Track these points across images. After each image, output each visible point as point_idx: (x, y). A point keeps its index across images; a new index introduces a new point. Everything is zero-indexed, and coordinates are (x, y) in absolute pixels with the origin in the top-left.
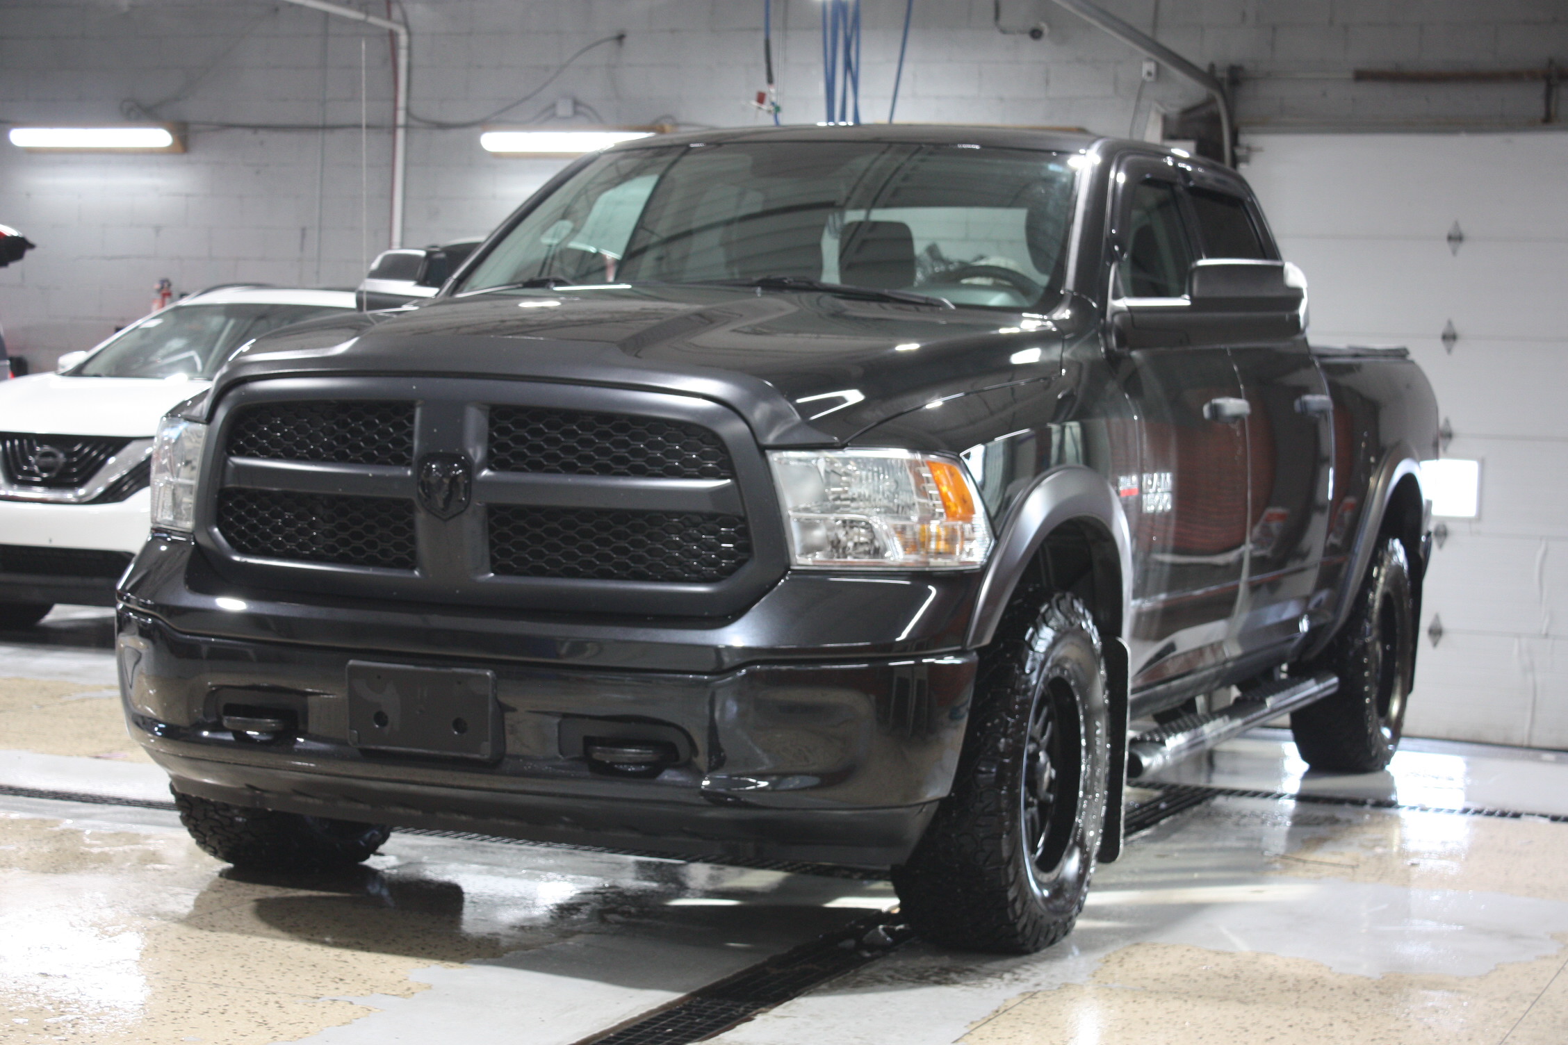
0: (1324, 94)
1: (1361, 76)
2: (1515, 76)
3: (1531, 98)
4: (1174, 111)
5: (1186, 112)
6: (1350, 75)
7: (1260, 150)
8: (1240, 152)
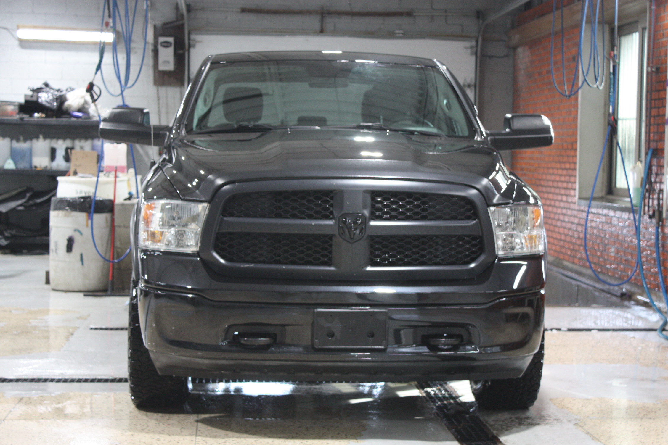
0: (226, 18)
1: (244, 10)
2: (309, 12)
3: (314, 22)
4: (159, 23)
5: (165, 24)
6: (239, 10)
7: (201, 42)
8: (192, 43)
